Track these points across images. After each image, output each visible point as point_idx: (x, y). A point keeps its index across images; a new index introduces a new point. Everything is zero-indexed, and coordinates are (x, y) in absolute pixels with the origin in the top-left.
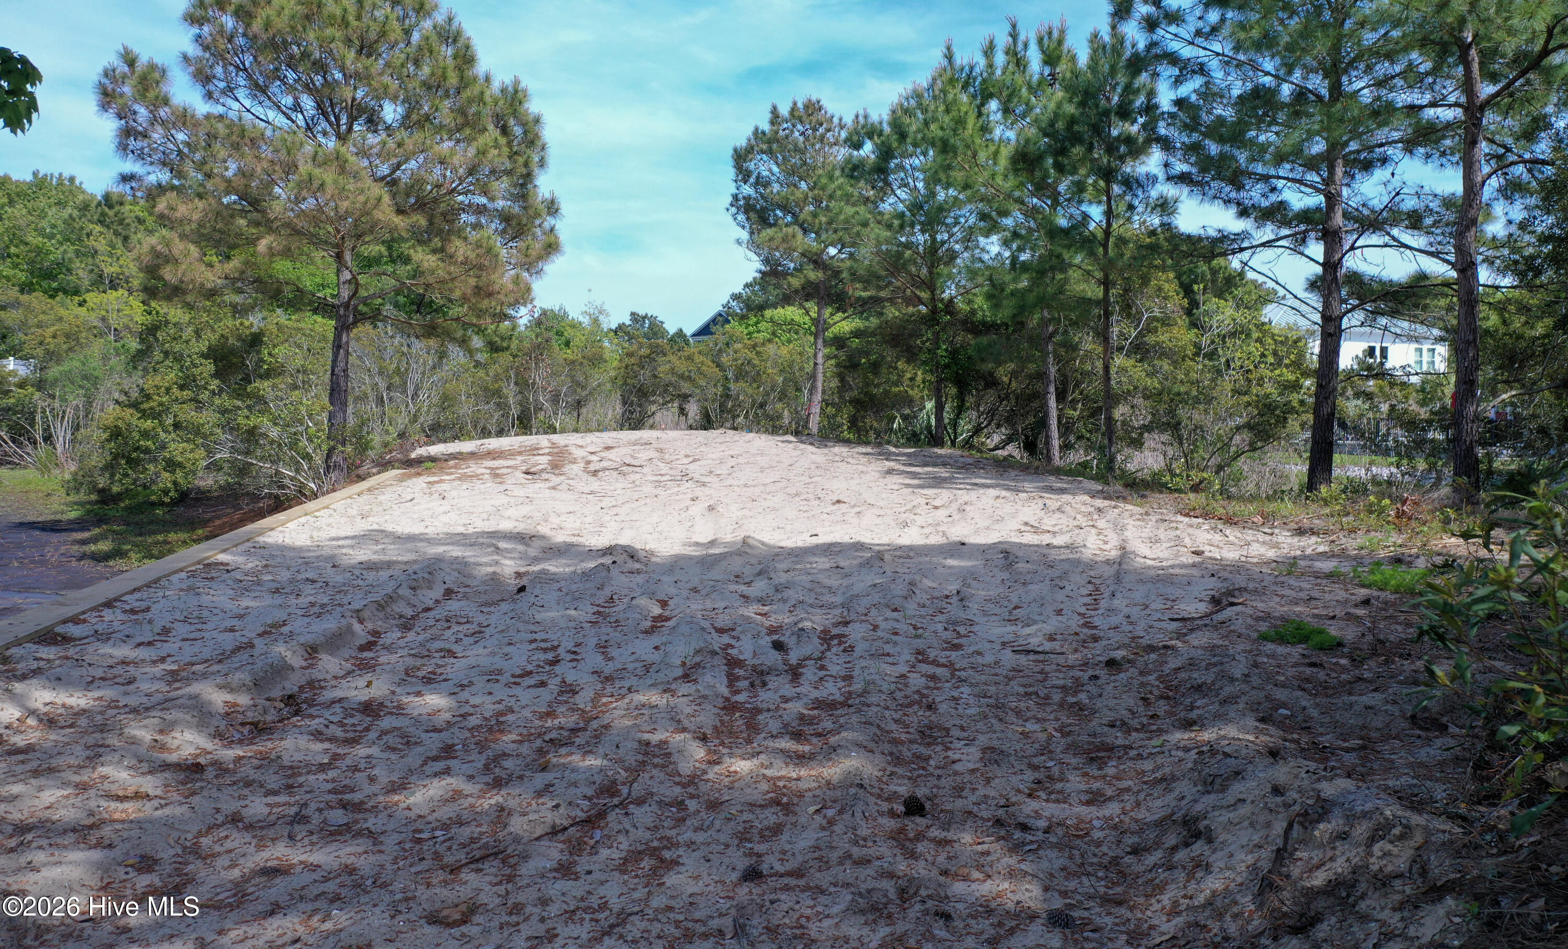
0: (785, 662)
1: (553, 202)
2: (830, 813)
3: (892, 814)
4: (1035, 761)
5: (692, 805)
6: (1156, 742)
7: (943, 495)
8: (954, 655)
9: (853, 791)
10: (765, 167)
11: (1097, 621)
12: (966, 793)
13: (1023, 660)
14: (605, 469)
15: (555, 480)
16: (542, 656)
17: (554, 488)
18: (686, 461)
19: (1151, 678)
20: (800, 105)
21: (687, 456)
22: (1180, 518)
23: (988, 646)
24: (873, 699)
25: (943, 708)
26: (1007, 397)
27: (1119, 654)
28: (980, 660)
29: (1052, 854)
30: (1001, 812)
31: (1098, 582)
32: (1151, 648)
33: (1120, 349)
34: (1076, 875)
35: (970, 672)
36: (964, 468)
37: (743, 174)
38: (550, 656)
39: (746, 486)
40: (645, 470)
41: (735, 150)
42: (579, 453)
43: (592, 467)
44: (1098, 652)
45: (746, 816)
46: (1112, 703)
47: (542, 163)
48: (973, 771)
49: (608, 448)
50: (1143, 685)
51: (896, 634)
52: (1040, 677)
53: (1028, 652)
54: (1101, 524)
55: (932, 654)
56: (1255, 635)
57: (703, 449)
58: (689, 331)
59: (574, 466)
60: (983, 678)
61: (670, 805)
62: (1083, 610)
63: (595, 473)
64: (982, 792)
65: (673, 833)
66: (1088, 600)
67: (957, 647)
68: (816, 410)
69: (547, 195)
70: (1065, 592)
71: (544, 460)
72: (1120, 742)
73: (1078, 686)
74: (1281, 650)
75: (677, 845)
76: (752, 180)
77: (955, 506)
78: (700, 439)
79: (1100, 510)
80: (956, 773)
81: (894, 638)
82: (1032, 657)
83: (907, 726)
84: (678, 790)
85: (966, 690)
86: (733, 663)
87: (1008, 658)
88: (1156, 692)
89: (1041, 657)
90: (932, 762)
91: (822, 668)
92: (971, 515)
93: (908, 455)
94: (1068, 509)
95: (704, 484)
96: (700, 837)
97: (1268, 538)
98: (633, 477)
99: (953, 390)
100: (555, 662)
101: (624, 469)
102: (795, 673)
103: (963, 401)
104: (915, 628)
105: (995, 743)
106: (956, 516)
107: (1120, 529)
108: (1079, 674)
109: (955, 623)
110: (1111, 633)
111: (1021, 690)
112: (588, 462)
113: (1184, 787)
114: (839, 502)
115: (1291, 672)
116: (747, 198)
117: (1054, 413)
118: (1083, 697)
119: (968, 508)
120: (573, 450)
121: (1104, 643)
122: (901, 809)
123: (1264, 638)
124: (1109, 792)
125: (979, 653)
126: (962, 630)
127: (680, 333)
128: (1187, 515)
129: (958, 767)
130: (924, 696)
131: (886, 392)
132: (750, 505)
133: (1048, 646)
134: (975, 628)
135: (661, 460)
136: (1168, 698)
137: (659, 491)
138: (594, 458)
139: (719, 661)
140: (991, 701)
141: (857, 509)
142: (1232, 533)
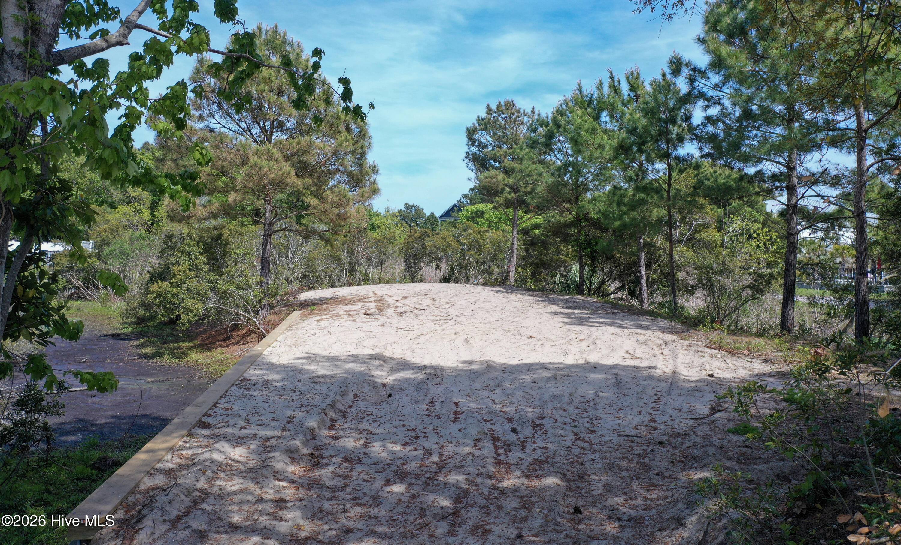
0: (518, 439)
1: (375, 167)
2: (546, 512)
3: (569, 513)
4: (625, 490)
5: (492, 507)
6: (674, 484)
7: (584, 331)
8: (592, 436)
9: (553, 503)
10: (484, 137)
11: (657, 418)
12: (597, 504)
13: (622, 439)
14: (406, 312)
15: (382, 319)
16: (409, 434)
17: (382, 325)
18: (447, 306)
19: (677, 452)
20: (502, 104)
21: (447, 303)
22: (707, 350)
23: (607, 431)
24: (557, 459)
25: (588, 464)
26: (619, 266)
27: (664, 438)
28: (603, 439)
29: (629, 530)
30: (611, 513)
31: (659, 394)
32: (679, 435)
33: (681, 242)
34: (638, 538)
35: (599, 446)
36: (595, 310)
37: (472, 141)
38: (414, 434)
39: (481, 323)
40: (427, 312)
41: (467, 129)
42: (390, 301)
43: (399, 310)
44: (656, 436)
45: (513, 513)
46: (658, 464)
47: (369, 146)
48: (600, 495)
49: (405, 298)
50: (673, 455)
51: (565, 424)
52: (629, 449)
53: (625, 436)
54: (666, 352)
55: (582, 436)
56: (726, 429)
57: (455, 298)
58: (438, 214)
59: (389, 310)
60: (605, 449)
61: (483, 507)
62: (651, 411)
63: (401, 314)
64: (603, 504)
65: (486, 519)
66: (653, 405)
67: (593, 432)
68: (513, 269)
69: (372, 163)
70: (644, 401)
71: (373, 305)
72: (660, 483)
73: (645, 455)
74: (736, 438)
75: (490, 524)
76: (477, 144)
77: (591, 340)
78: (453, 291)
79: (666, 343)
80: (593, 496)
81: (565, 427)
82: (626, 438)
83: (573, 473)
84: (485, 501)
85: (597, 455)
86: (495, 439)
87: (616, 439)
88: (678, 459)
89: (630, 438)
90: (584, 491)
91: (534, 442)
92: (599, 346)
93: (565, 301)
94: (649, 343)
95: (459, 322)
96: (497, 521)
97: (749, 364)
98: (421, 317)
99: (589, 262)
100: (417, 437)
101: (416, 311)
102: (523, 446)
103: (594, 268)
104: (574, 421)
105: (609, 482)
106: (592, 347)
107: (675, 357)
108: (646, 448)
109: (592, 419)
110: (663, 426)
111: (621, 456)
112: (396, 307)
113: (680, 505)
114: (531, 337)
115: (736, 450)
116: (474, 154)
117: (644, 277)
118: (647, 459)
119: (597, 341)
120: (386, 298)
121: (659, 431)
122: (572, 511)
123: (729, 431)
124: (653, 505)
125: (603, 436)
126: (595, 422)
127: (433, 215)
128: (710, 348)
129: (594, 493)
130: (579, 458)
131: (551, 260)
132: (485, 337)
133: (633, 432)
134: (601, 421)
135: (434, 305)
136: (682, 462)
137: (436, 327)
138: (398, 304)
139: (489, 438)
140: (607, 461)
141: (541, 342)
142: (731, 361)
